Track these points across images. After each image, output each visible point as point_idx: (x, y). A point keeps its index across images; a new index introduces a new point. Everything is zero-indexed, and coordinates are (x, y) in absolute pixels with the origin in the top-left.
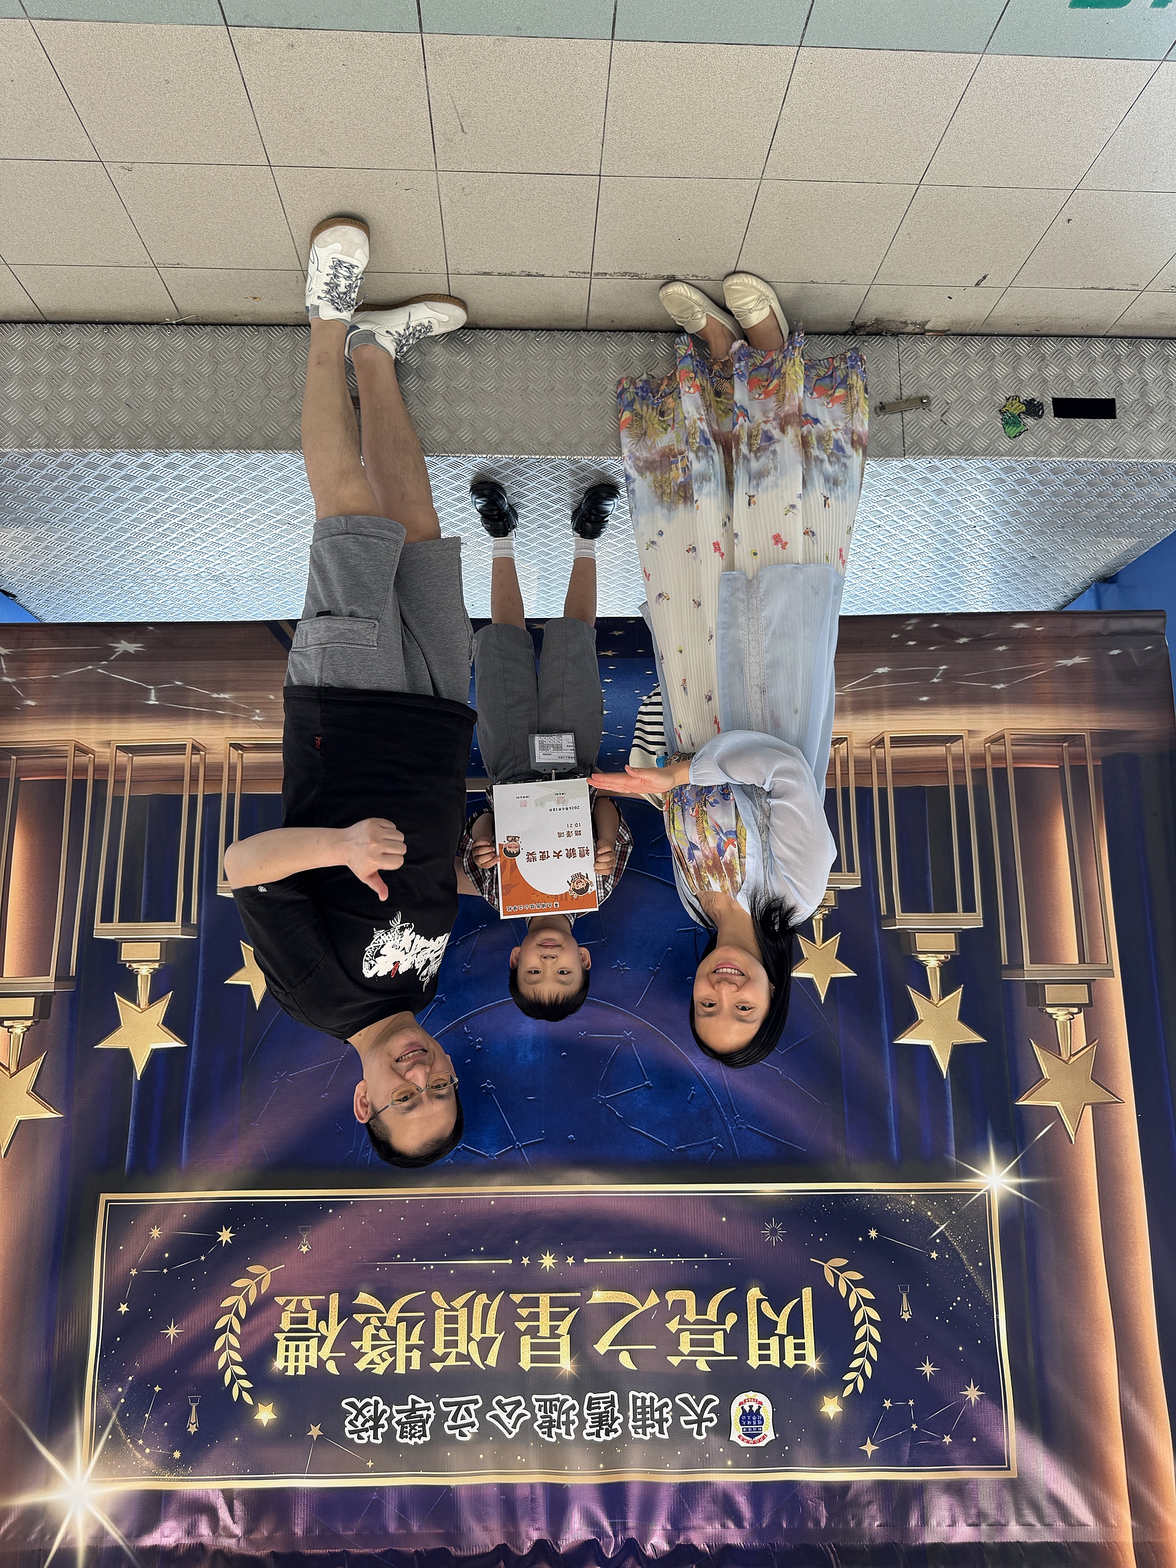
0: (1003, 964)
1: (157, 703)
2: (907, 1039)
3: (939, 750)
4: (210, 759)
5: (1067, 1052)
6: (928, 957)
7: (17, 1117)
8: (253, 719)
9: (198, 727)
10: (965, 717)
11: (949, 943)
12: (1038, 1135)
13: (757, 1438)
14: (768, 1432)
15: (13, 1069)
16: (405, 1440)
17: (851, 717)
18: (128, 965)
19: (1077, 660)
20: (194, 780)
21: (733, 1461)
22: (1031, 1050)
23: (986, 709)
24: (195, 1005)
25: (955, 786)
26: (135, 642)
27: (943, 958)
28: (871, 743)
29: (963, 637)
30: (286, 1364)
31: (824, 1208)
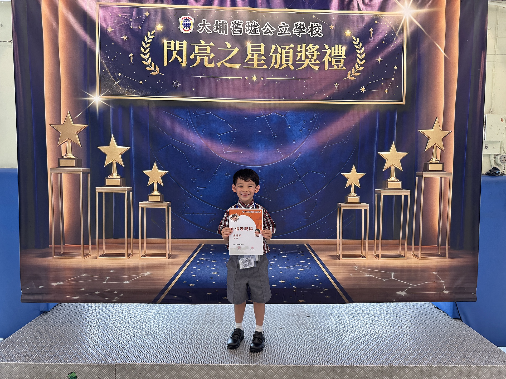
0: (89, 174)
1: (391, 273)
2: (126, 148)
3: (108, 252)
4: (373, 253)
5: (69, 142)
6: (116, 177)
7: (433, 130)
8: (358, 267)
9: (377, 264)
10: (98, 264)
11: (108, 182)
12: (81, 114)
13: (185, 19)
14: (181, 20)
15: (435, 146)
16: (303, 23)
17: (139, 265)
18: (399, 181)
19: (55, 284)
20: (378, 245)
21: (194, 12)
22: (81, 144)
23: (90, 267)
24: (375, 167)
25: (103, 239)
26: (399, 295)
27: (111, 176)
28: (133, 255)
29: (97, 294)
30: (342, 48)
31: (158, 91)
